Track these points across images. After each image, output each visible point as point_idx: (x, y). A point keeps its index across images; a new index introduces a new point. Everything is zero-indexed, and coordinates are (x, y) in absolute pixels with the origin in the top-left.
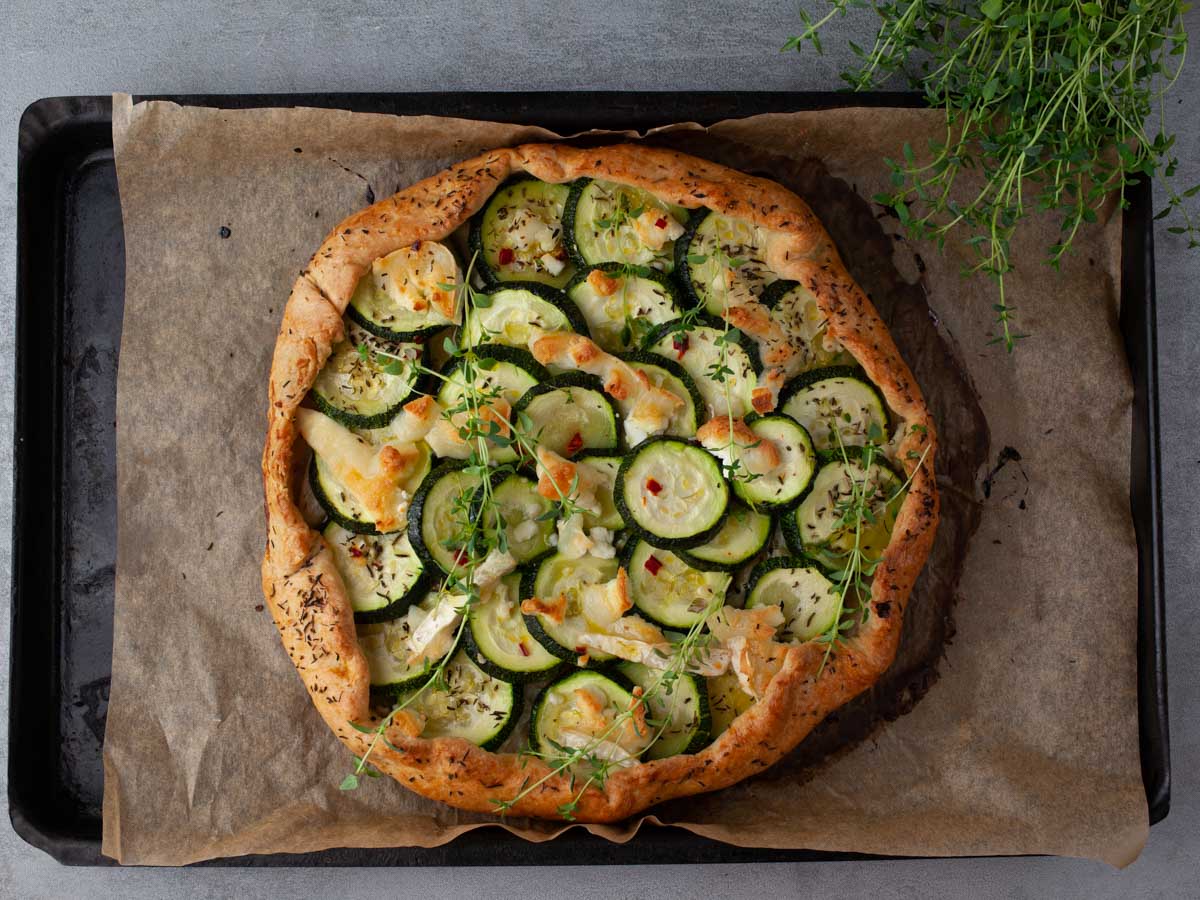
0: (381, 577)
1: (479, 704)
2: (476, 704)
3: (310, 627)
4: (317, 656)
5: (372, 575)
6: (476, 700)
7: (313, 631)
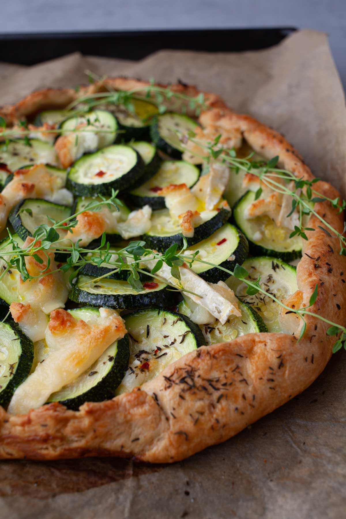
0: (166, 346)
1: (268, 282)
2: (268, 284)
3: (214, 383)
4: (240, 378)
5: (165, 354)
6: (265, 284)
7: (218, 381)
